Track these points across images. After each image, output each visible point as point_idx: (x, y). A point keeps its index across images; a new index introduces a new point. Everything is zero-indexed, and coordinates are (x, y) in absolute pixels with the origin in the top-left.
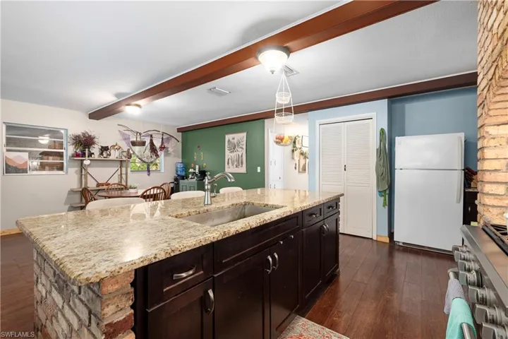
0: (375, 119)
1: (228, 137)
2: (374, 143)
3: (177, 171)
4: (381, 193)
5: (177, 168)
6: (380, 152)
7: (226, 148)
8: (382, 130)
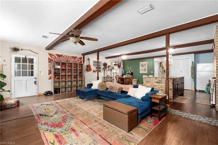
0: (190, 59)
1: (140, 63)
2: (190, 65)
3: (123, 73)
4: (192, 78)
5: (123, 72)
6: (192, 67)
7: (140, 66)
8: (193, 62)
